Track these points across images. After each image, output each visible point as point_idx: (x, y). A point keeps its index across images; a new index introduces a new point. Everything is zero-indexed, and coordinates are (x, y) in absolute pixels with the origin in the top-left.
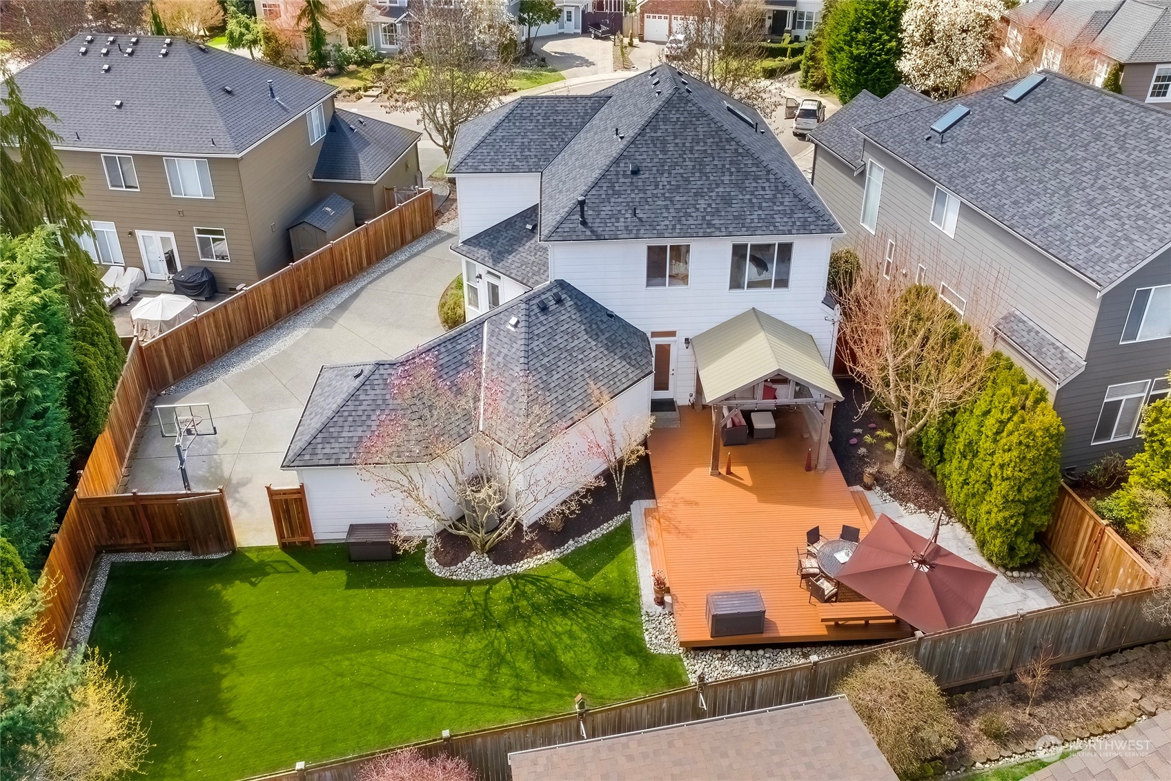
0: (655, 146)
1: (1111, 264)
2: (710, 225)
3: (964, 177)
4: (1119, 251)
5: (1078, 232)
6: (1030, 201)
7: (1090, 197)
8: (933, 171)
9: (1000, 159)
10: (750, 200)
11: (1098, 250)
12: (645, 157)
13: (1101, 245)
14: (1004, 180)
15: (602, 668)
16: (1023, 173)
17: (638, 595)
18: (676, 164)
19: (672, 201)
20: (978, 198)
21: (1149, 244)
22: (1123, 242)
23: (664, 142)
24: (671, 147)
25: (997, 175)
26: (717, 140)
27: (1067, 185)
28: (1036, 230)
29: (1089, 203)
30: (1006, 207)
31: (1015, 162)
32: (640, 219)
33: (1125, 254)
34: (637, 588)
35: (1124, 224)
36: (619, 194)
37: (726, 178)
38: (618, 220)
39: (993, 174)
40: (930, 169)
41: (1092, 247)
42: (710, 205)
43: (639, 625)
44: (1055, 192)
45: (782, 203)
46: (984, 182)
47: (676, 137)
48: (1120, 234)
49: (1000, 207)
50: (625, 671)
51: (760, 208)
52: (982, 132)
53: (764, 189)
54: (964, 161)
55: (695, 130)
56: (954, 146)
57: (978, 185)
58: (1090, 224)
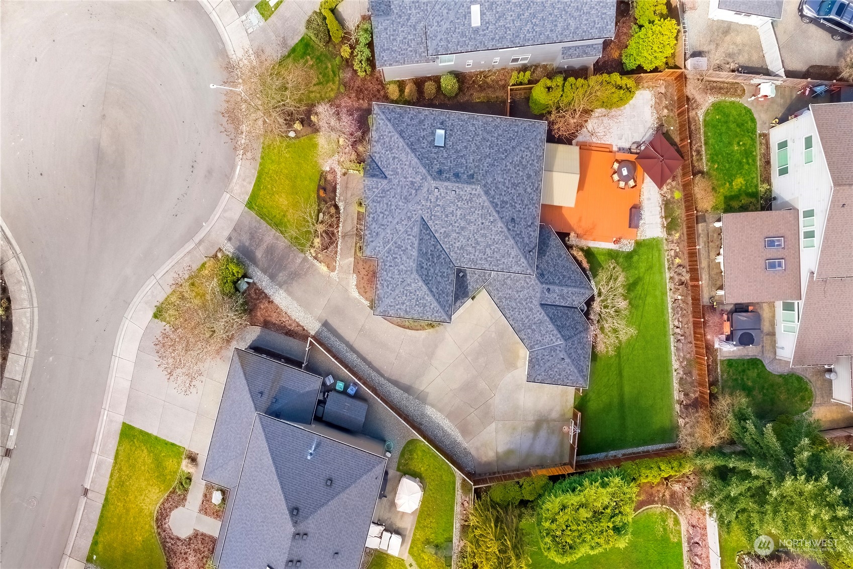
0: (504, 207)
1: (608, 27)
2: (537, 189)
3: (517, 36)
4: (605, 21)
5: (586, 24)
6: (556, 26)
7: (576, 7)
8: (500, 45)
9: (522, 17)
10: (530, 165)
11: (599, 25)
12: (508, 214)
13: (598, 23)
14: (536, 25)
15: (636, 268)
16: (540, 16)
17: (612, 250)
18: (512, 198)
19: (527, 205)
20: (534, 41)
21: (611, 10)
22: (603, 16)
23: (503, 202)
24: (505, 199)
25: (529, 26)
26: (505, 172)
27: (562, 8)
28: (571, 35)
29: (577, 9)
30: (550, 35)
31: (530, 14)
32: (532, 223)
33: (608, 20)
34: (609, 249)
35: (597, 9)
36: (521, 232)
37: (521, 173)
38: (531, 235)
39: (528, 26)
40: (498, 45)
41: (596, 26)
42: (530, 186)
43: (623, 252)
44: (561, 15)
45: (533, 149)
46: (528, 32)
47: (501, 194)
48: (600, 14)
49: (548, 37)
50: (638, 261)
51: (534, 161)
52: (498, 10)
53: (527, 155)
54: (508, 30)
55: (499, 182)
56: (494, 26)
57: (527, 35)
58: (587, 18)
